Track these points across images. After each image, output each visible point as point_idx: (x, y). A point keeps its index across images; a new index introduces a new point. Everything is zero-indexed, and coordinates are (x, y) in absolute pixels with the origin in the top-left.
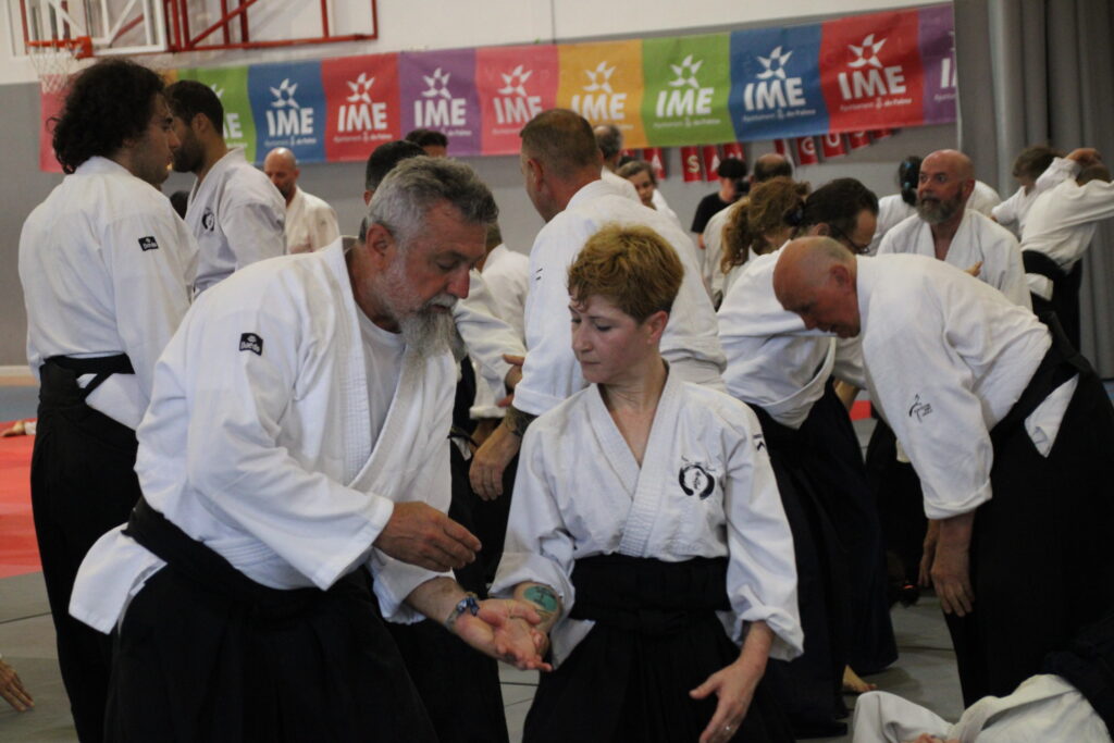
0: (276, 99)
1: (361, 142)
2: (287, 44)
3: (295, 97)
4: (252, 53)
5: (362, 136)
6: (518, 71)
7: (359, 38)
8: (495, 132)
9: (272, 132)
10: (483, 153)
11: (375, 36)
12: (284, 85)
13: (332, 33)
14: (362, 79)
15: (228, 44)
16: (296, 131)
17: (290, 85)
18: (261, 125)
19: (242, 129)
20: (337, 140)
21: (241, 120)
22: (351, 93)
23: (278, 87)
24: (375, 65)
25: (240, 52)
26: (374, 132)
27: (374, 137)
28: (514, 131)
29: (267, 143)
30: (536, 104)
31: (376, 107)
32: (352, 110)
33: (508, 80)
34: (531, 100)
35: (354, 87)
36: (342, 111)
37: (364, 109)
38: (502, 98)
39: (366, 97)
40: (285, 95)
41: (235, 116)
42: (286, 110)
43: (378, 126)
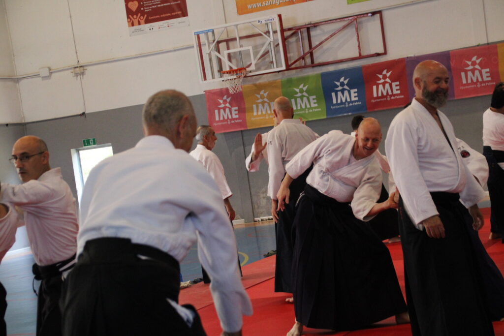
0: (337, 86)
2: (341, 61)
3: (347, 85)
4: (316, 69)
5: (387, 98)
6: (474, 59)
7: (378, 55)
8: (462, 88)
9: (335, 102)
10: (456, 98)
11: (385, 53)
12: (342, 80)
13: (362, 54)
14: (385, 72)
15: (305, 67)
16: (348, 100)
17: (345, 79)
18: (328, 99)
19: (317, 103)
20: (373, 101)
21: (318, 100)
22: (380, 79)
23: (338, 81)
24: (390, 65)
25: (310, 69)
26: (393, 95)
27: (393, 98)
28: (473, 86)
29: (332, 107)
30: (487, 72)
31: (394, 84)
32: (381, 87)
33: (469, 63)
34: (484, 71)
35: (381, 76)
36: (375, 87)
37: (387, 86)
38: (466, 72)
39: (388, 80)
40: (342, 84)
41: (314, 97)
42: (343, 91)
43: (395, 92)
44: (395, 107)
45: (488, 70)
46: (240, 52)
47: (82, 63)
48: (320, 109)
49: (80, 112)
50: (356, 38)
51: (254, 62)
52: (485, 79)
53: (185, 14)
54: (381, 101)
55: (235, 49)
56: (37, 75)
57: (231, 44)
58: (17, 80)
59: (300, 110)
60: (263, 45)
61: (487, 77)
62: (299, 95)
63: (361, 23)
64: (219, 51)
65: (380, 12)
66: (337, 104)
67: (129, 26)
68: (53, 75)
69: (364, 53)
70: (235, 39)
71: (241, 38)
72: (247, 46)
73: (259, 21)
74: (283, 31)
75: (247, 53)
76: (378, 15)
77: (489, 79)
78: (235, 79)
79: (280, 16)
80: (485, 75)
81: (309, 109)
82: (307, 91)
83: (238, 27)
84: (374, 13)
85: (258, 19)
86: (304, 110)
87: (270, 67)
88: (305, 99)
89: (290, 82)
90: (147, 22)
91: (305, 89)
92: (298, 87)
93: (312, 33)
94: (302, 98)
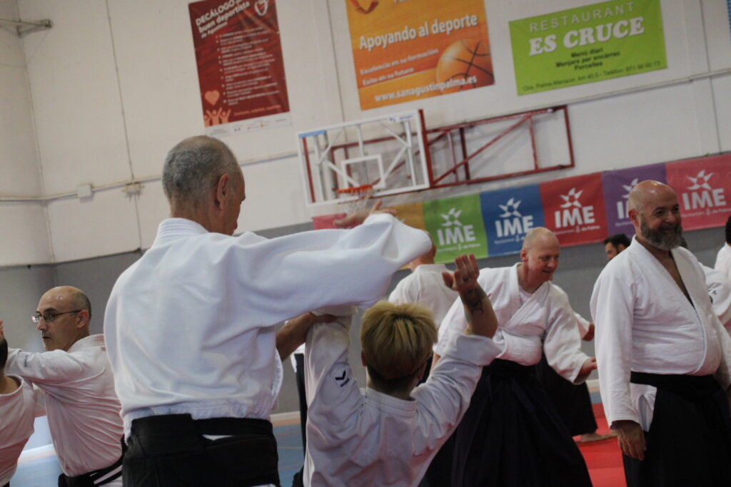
0: (503, 212)
1: (574, 234)
2: (509, 177)
3: (519, 210)
4: (473, 186)
5: (575, 229)
6: (701, 174)
7: (562, 167)
9: (500, 234)
11: (572, 165)
12: (510, 202)
13: (539, 167)
14: (572, 192)
15: (457, 184)
16: (520, 231)
17: (515, 202)
18: (491, 230)
19: (475, 235)
21: (476, 231)
22: (564, 202)
23: (505, 204)
24: (581, 182)
25: (464, 186)
26: (584, 225)
27: (584, 229)
28: (700, 214)
29: (497, 242)
30: (720, 194)
31: (585, 209)
32: (566, 213)
33: (694, 180)
34: (716, 192)
35: (566, 198)
36: (557, 214)
37: (576, 212)
38: (690, 193)
39: (577, 203)
40: (511, 209)
41: (471, 227)
42: (511, 219)
43: (587, 221)
44: (588, 242)
45: (721, 190)
46: (364, 163)
47: (138, 177)
48: (478, 245)
49: (134, 248)
50: (529, 143)
51: (383, 176)
52: (718, 204)
53: (285, 108)
54: (567, 234)
55: (357, 157)
56: (74, 196)
57: (351, 151)
58: (45, 203)
59: (449, 246)
60: (396, 152)
61: (721, 200)
62: (449, 224)
63: (537, 121)
64: (333, 161)
65: (564, 107)
66: (504, 238)
67: (206, 125)
68: (97, 195)
69: (543, 165)
70: (356, 144)
71: (365, 143)
72: (374, 154)
73: (391, 119)
74: (425, 132)
75: (374, 164)
76: (561, 112)
77: (724, 203)
78: (357, 201)
79: (421, 112)
80: (717, 198)
81: (463, 244)
82: (459, 219)
83: (362, 126)
84: (555, 109)
85: (391, 115)
86: (456, 245)
87: (406, 184)
88: (457, 230)
89: (435, 206)
90: (232, 119)
91: (457, 215)
92: (446, 212)
93: (468, 136)
94: (452, 228)
